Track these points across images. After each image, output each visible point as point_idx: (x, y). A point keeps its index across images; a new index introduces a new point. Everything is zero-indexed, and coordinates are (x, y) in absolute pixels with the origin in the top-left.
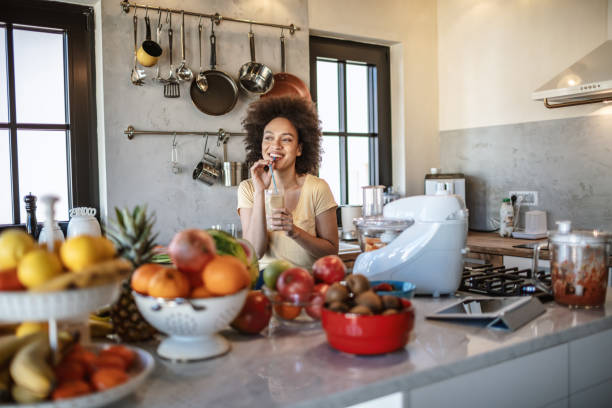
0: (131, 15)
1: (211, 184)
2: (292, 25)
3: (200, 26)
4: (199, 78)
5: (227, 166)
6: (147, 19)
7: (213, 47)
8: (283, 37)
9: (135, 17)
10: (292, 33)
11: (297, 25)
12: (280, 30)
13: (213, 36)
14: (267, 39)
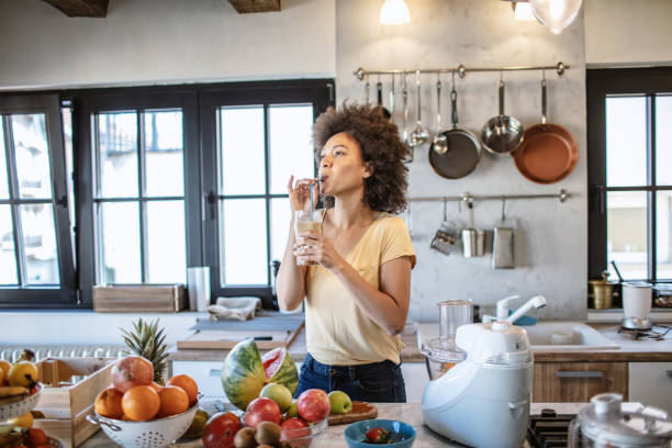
0: (364, 83)
1: (447, 254)
2: (560, 63)
3: (439, 83)
4: (436, 140)
5: (466, 235)
6: (379, 84)
7: (454, 103)
8: (544, 80)
9: (368, 85)
10: (560, 73)
11: (566, 62)
12: (541, 72)
13: (454, 92)
14: (526, 85)
